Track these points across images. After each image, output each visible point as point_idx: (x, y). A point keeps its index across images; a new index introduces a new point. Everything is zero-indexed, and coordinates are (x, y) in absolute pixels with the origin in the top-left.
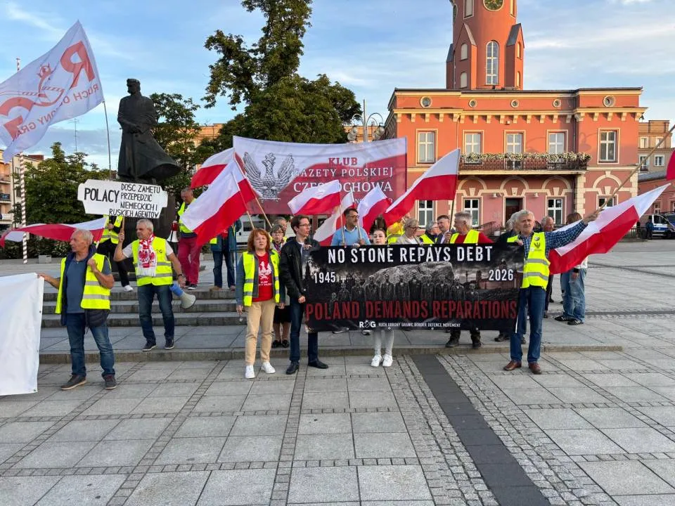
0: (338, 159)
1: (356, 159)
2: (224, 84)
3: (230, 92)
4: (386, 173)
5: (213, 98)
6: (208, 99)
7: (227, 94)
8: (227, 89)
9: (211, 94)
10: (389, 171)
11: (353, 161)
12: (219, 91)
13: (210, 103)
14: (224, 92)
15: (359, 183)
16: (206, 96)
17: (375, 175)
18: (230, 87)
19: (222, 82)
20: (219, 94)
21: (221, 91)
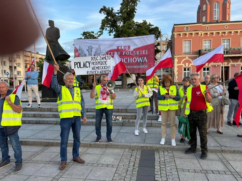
0: (121, 47)
1: (130, 46)
2: (106, 26)
3: (108, 29)
4: (144, 53)
5: (102, 32)
6: (100, 32)
7: (107, 30)
8: (107, 28)
9: (101, 30)
10: (146, 52)
11: (128, 48)
12: (104, 29)
13: (101, 33)
14: (106, 29)
15: (131, 58)
16: (99, 31)
17: (139, 54)
18: (108, 27)
19: (106, 25)
20: (104, 30)
21: (105, 29)
